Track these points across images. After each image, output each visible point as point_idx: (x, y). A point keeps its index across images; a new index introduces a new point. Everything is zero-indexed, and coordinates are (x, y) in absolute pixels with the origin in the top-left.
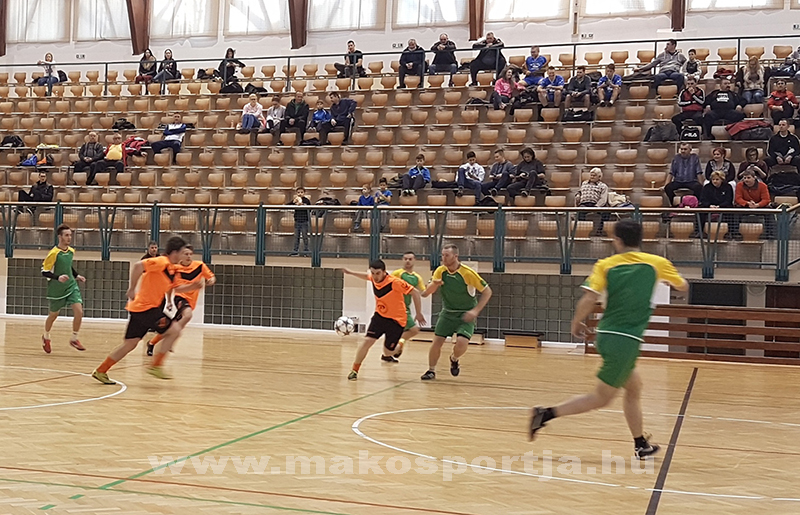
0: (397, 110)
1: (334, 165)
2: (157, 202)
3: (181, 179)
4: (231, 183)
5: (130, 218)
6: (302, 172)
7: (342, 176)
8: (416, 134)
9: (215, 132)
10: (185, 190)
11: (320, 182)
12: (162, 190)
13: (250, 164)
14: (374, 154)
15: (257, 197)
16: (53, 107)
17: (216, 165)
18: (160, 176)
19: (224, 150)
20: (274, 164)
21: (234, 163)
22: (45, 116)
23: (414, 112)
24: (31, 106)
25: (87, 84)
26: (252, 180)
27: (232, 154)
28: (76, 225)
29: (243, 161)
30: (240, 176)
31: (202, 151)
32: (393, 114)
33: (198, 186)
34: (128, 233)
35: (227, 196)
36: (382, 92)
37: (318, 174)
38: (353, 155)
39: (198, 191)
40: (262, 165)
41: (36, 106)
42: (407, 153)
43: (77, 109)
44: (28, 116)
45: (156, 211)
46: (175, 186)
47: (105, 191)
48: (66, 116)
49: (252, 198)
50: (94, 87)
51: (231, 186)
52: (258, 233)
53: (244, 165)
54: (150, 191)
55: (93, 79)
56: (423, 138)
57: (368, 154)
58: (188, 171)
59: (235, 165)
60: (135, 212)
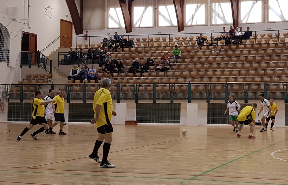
0: (271, 50)
1: (250, 68)
2: (190, 82)
3: (198, 74)
4: (215, 75)
5: (180, 88)
6: (239, 71)
7: (253, 72)
8: (277, 58)
9: (209, 58)
10: (199, 78)
11: (246, 74)
12: (191, 78)
13: (221, 68)
14: (264, 65)
15: (224, 80)
16: (151, 50)
17: (209, 69)
18: (190, 73)
19: (212, 64)
20: (230, 68)
21: (216, 68)
22: (148, 53)
23: (276, 50)
24: (142, 49)
25: (162, 42)
26: (222, 74)
27: (215, 65)
28: (160, 91)
29: (219, 68)
30: (218, 72)
31: (204, 64)
32: (269, 51)
33: (204, 76)
34: (180, 93)
35: (214, 79)
36: (265, 44)
37: (245, 72)
38: (257, 65)
39: (204, 78)
40: (226, 69)
41: (144, 49)
42: (275, 64)
43: (159, 50)
44: (141, 53)
45: (189, 85)
46: (196, 76)
47: (171, 79)
48: (155, 53)
49: (223, 80)
50: (165, 43)
51: (215, 76)
52: (226, 92)
53: (219, 69)
54: (187, 78)
55: (165, 40)
56: (280, 59)
57: (262, 65)
58: (200, 71)
59: (216, 69)
60: (182, 86)
